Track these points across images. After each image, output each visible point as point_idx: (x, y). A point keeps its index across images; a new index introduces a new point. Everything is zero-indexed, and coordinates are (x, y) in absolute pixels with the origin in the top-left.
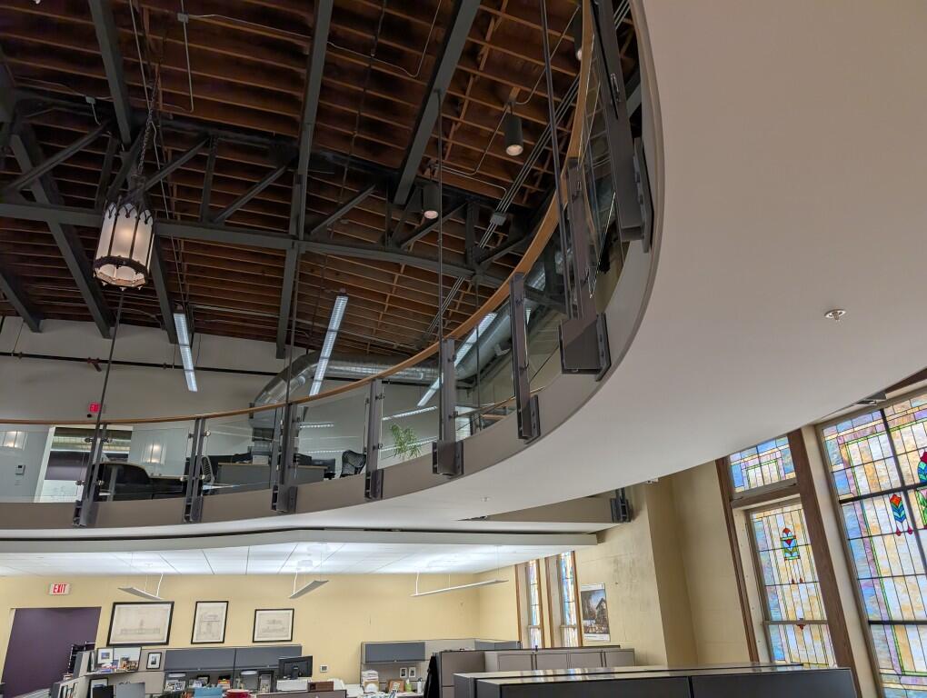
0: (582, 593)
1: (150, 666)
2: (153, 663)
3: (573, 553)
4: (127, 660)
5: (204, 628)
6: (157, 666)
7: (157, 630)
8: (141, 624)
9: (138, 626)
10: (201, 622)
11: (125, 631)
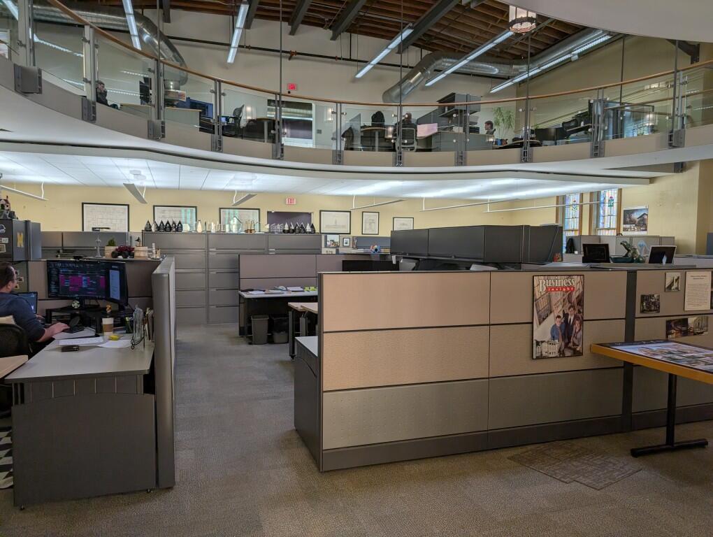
0: (624, 211)
1: (345, 245)
2: (346, 243)
3: (620, 190)
4: (333, 241)
5: (368, 226)
6: (348, 245)
7: (343, 227)
8: (336, 223)
9: (334, 223)
10: (366, 222)
11: (327, 226)
